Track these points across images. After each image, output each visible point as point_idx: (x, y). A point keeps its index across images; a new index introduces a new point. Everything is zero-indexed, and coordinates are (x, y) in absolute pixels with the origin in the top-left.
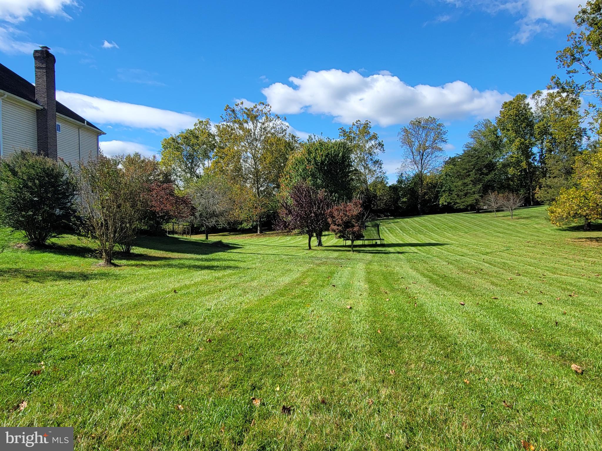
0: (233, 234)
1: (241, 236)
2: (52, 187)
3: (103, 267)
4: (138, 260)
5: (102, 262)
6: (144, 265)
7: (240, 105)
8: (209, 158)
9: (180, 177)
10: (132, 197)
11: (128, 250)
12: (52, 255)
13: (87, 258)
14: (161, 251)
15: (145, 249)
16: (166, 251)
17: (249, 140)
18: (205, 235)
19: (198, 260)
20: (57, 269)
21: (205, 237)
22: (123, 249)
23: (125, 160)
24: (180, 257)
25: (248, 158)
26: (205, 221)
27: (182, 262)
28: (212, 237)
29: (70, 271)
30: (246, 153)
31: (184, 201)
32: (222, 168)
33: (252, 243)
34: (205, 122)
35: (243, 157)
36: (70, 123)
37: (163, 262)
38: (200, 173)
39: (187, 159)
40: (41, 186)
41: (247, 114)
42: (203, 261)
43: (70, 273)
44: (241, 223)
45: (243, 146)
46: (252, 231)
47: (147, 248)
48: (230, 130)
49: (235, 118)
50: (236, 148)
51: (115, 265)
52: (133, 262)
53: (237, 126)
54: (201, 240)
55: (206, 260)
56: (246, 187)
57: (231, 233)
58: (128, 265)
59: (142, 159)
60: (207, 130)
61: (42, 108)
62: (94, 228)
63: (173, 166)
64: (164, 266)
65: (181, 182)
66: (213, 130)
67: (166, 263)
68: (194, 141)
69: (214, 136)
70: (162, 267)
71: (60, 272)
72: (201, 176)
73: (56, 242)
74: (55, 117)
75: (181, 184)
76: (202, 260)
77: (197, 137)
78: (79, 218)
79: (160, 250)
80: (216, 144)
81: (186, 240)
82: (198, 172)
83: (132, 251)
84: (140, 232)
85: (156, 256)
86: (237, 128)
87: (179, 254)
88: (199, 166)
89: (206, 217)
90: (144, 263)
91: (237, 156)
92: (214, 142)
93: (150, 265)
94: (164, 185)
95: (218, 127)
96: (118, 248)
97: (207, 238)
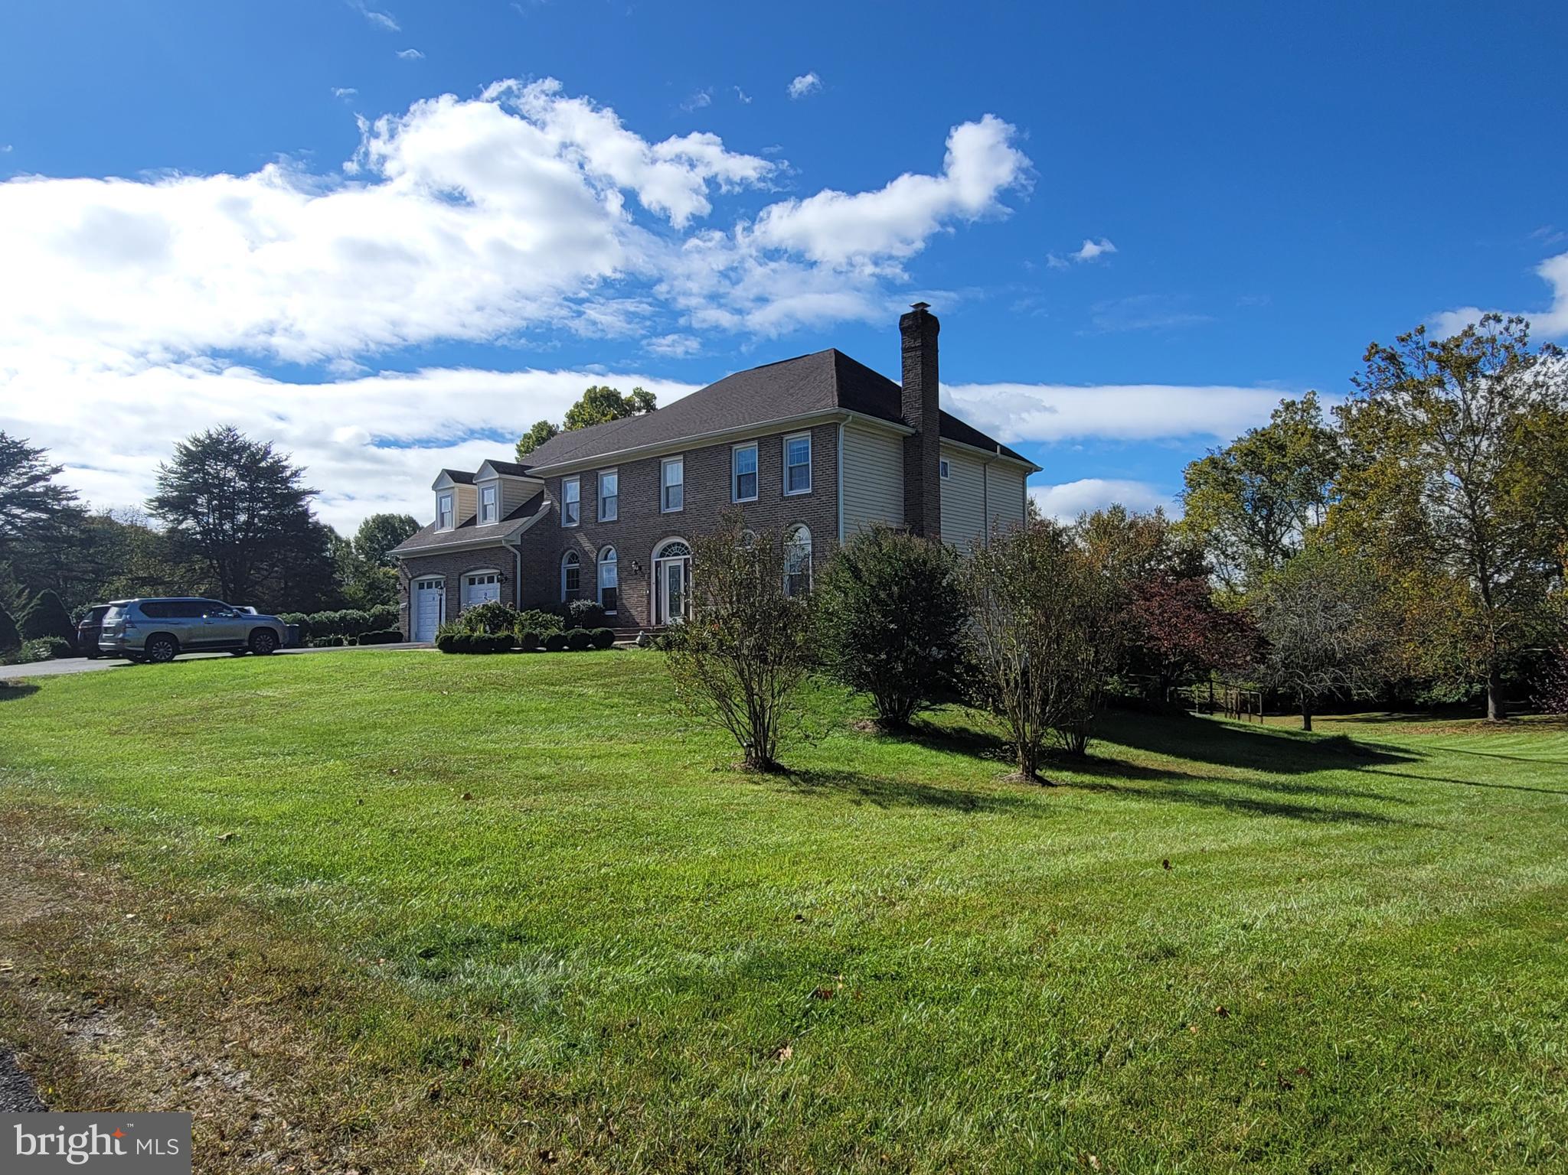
0: (1402, 719)
1: (1430, 724)
2: (924, 599)
3: (1016, 784)
4: (1101, 774)
5: (1016, 772)
6: (1113, 788)
7: (1414, 338)
8: (1319, 500)
9: (1234, 559)
10: (1088, 619)
11: (1081, 747)
12: (918, 748)
13: (987, 759)
14: (1165, 756)
15: (1124, 748)
16: (1179, 755)
17: (1447, 437)
18: (1302, 717)
19: (1263, 786)
20: (921, 780)
21: (1302, 725)
22: (1068, 744)
23: (1088, 526)
24: (1212, 774)
25: (1444, 487)
26: (1300, 677)
27: (1213, 787)
28: (1333, 723)
29: (946, 786)
30: (1440, 474)
31: (1237, 623)
32: (1359, 524)
33: (1464, 748)
34: (1302, 402)
35: (1429, 486)
36: (968, 455)
37: (1160, 784)
38: (1293, 543)
39: (1256, 509)
40: (902, 598)
41: (1439, 360)
42: (1276, 790)
43: (945, 791)
44: (1428, 685)
45: (1429, 454)
46: (1468, 709)
47: (1129, 745)
48: (1382, 413)
49: (1398, 377)
50: (1403, 464)
51: (1045, 783)
52: (1087, 779)
53: (1407, 398)
54: (1287, 732)
55: (1287, 788)
56: (1442, 575)
57: (1396, 715)
58: (1073, 785)
59: (1128, 520)
60: (1311, 423)
61: (913, 431)
62: (1000, 690)
63: (1216, 530)
64: (1163, 794)
65: (1237, 571)
66: (1329, 421)
67: (1170, 787)
68: (1270, 457)
69: (1331, 438)
70: (1155, 797)
71: (925, 787)
72: (1295, 550)
73: (931, 720)
74: (937, 448)
75: (1238, 576)
76: (1274, 787)
77: (1282, 448)
78: (972, 669)
79: (1163, 752)
80: (1340, 460)
81: (1241, 730)
82: (1286, 541)
83: (1088, 751)
84: (1116, 702)
85: (1150, 767)
86: (1406, 404)
87: (1213, 766)
88: (1289, 526)
89: (1304, 668)
90: (1114, 782)
91: (1407, 488)
92: (1333, 454)
93: (1127, 790)
94: (1182, 584)
95: (1343, 411)
96: (1052, 739)
97: (1308, 727)
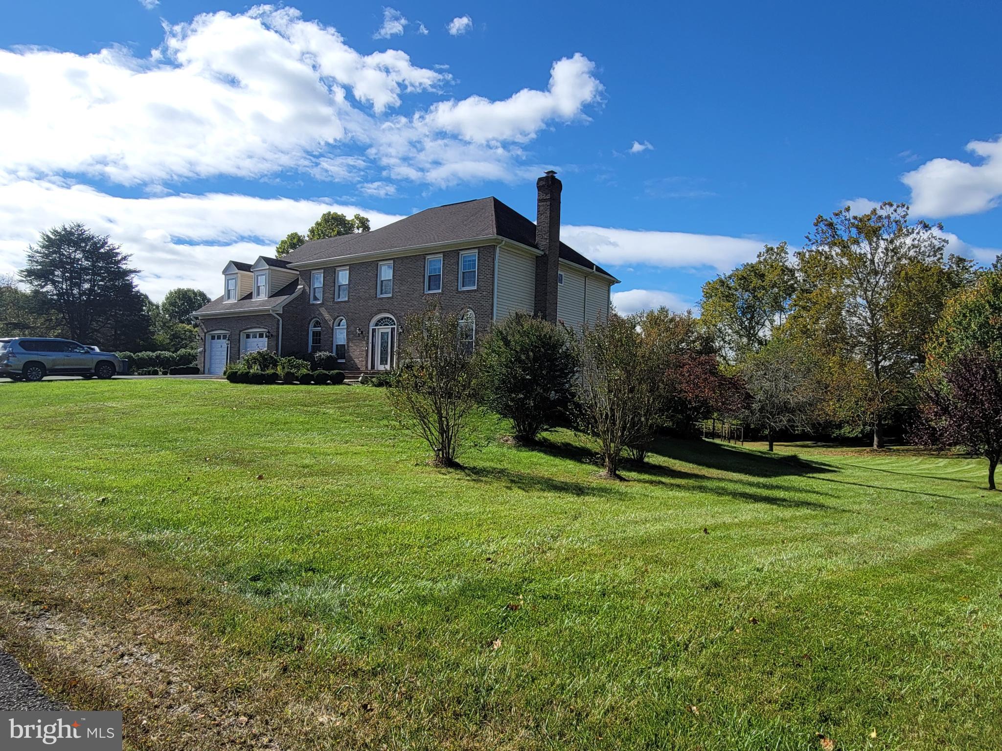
0: (823, 446)
1: (839, 450)
2: (548, 361)
3: (605, 479)
4: (655, 474)
5: (603, 472)
6: (663, 483)
7: (844, 214)
8: (782, 310)
9: (729, 344)
10: (652, 377)
11: (641, 458)
12: (542, 455)
13: (585, 463)
14: (691, 464)
15: (666, 459)
16: (699, 464)
17: (860, 275)
18: (768, 443)
19: (751, 484)
20: (547, 475)
21: (768, 448)
22: (633, 454)
23: (645, 319)
24: (720, 476)
25: (857, 306)
26: (768, 418)
27: (722, 484)
28: (782, 447)
29: (562, 479)
30: (855, 298)
31: (734, 384)
32: (805, 326)
33: (860, 465)
34: (777, 248)
35: (847, 305)
36: (577, 271)
37: (691, 481)
38: (765, 336)
39: (744, 314)
40: (535, 359)
41: (857, 227)
42: (759, 487)
43: (562, 482)
44: (839, 426)
45: (848, 286)
46: (861, 442)
47: (670, 457)
48: (823, 259)
49: (834, 237)
50: (833, 290)
51: (622, 479)
52: (646, 477)
53: (838, 251)
54: (760, 452)
55: (765, 486)
56: (851, 359)
57: (819, 444)
58: (639, 481)
59: (670, 316)
60: (781, 261)
61: (542, 253)
62: (596, 422)
63: (720, 325)
64: (694, 488)
65: (731, 351)
66: (792, 261)
67: (697, 484)
68: (756, 282)
69: (792, 271)
70: (689, 490)
71: (550, 479)
72: (766, 341)
73: (548, 438)
74: (557, 265)
75: (731, 354)
76: (758, 485)
77: (762, 276)
78: (578, 406)
79: (690, 462)
80: (796, 285)
81: (734, 450)
82: (761, 334)
83: (646, 460)
84: (662, 431)
85: (683, 471)
86: (837, 254)
87: (720, 471)
88: (763, 325)
89: (771, 413)
90: (663, 480)
91: (835, 305)
92: (792, 282)
93: (672, 485)
94: (702, 358)
95: (800, 254)
96: (627, 453)
97: (771, 449)
